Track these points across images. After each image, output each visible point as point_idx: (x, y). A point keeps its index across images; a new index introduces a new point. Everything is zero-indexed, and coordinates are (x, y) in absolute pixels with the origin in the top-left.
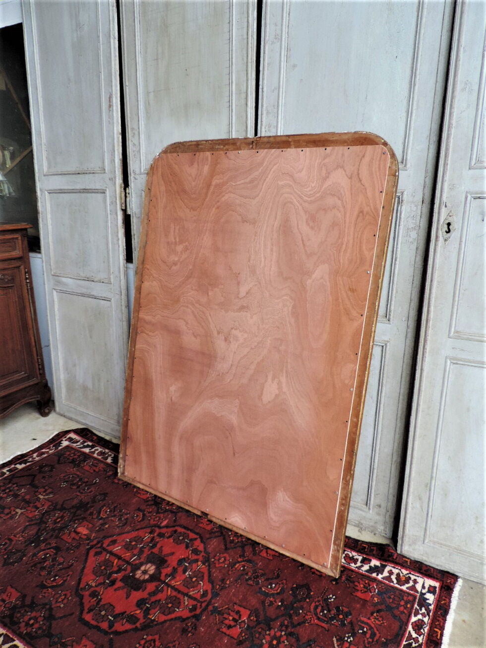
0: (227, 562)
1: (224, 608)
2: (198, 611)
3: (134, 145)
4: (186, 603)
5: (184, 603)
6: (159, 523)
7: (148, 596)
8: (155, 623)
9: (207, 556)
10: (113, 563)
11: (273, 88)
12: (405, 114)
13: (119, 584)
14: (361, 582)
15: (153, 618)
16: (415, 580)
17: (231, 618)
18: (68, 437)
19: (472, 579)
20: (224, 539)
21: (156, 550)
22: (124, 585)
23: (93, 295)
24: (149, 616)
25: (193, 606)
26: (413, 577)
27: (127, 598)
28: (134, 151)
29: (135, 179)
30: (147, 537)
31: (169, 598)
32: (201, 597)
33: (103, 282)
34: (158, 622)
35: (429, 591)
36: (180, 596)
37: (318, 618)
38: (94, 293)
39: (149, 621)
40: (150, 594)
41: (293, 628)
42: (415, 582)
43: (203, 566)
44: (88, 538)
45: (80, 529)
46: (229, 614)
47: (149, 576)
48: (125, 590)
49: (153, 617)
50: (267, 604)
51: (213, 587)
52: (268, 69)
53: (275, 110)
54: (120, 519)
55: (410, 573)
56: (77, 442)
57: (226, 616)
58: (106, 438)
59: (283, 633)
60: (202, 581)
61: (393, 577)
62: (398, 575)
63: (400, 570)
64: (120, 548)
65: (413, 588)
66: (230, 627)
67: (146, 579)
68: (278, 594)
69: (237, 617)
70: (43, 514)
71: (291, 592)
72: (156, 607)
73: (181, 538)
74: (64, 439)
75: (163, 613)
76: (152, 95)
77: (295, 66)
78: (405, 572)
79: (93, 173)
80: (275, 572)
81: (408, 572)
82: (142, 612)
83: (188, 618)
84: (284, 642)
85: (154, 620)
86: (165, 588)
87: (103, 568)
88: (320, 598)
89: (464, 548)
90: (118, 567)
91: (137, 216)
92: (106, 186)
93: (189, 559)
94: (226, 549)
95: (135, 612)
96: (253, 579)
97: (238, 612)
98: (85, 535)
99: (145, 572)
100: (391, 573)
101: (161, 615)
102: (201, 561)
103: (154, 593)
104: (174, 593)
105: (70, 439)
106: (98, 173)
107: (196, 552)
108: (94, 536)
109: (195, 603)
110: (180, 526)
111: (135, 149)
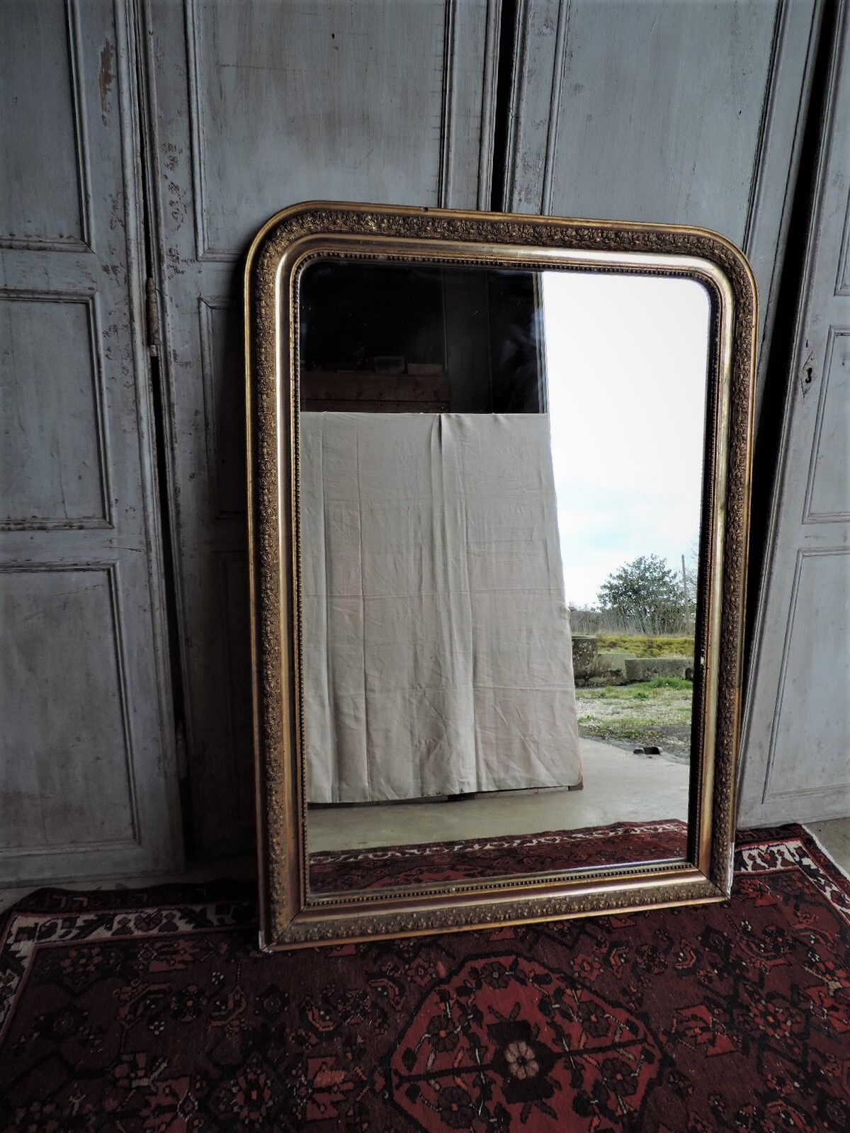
0: (596, 965)
1: (675, 1025)
2: (658, 1055)
3: (173, 187)
4: (631, 1057)
5: (629, 1059)
6: (434, 976)
7: (576, 1090)
8: (636, 1115)
9: (563, 975)
10: (459, 1087)
11: (538, 121)
12: (746, 205)
13: (515, 1109)
14: (746, 886)
15: (625, 1112)
16: (779, 851)
17: (697, 1030)
18: (14, 930)
19: (814, 820)
20: (548, 936)
21: (489, 1019)
22: (522, 1104)
23: (43, 564)
24: (617, 1114)
25: (641, 1053)
26: (775, 849)
27: (555, 1117)
28: (172, 203)
29: (177, 271)
30: (448, 1009)
31: (602, 1068)
32: (633, 1033)
33: (81, 528)
34: (638, 1109)
35: (801, 857)
36: (610, 1055)
37: (767, 959)
38: (47, 557)
39: (625, 1120)
40: (573, 1085)
41: (762, 988)
42: (781, 854)
43: (579, 992)
44: (360, 1084)
45: (323, 1080)
46: (690, 1028)
47: (537, 1061)
48: (534, 1108)
49: (622, 1110)
50: (706, 983)
51: (628, 1010)
52: (529, 83)
53: (541, 164)
54: (364, 1013)
55: (769, 846)
56: (51, 930)
57: (690, 1033)
58: (103, 889)
59: (763, 1002)
60: (605, 1013)
61: (759, 861)
62: (760, 855)
63: (758, 848)
64: (432, 1056)
65: (785, 862)
66: (712, 1042)
67: (540, 1069)
68: (698, 960)
69: (702, 1024)
70: (203, 1108)
71: (707, 949)
72: (608, 1094)
73: (496, 975)
74: (10, 941)
75: (627, 1094)
76: (229, 76)
77: (578, 87)
78: (763, 848)
79: (40, 249)
80: (660, 936)
81: (766, 846)
82: (601, 1116)
83: (660, 1074)
84: (777, 1012)
85: (629, 1112)
86: (578, 1058)
87: (455, 1107)
88: (738, 934)
89: (805, 787)
90: (474, 1086)
91: (179, 359)
92: (88, 284)
93: (549, 997)
94: (571, 948)
95: (594, 1125)
96: (652, 964)
97: (695, 1017)
98: (344, 1082)
99: (522, 1061)
100: (752, 857)
101: (628, 1099)
102: (567, 988)
103: (577, 1080)
104: (600, 1057)
105: (27, 933)
106: (61, 250)
107: (541, 980)
108: (364, 1072)
109: (640, 1047)
110: (469, 958)
111: (175, 198)
